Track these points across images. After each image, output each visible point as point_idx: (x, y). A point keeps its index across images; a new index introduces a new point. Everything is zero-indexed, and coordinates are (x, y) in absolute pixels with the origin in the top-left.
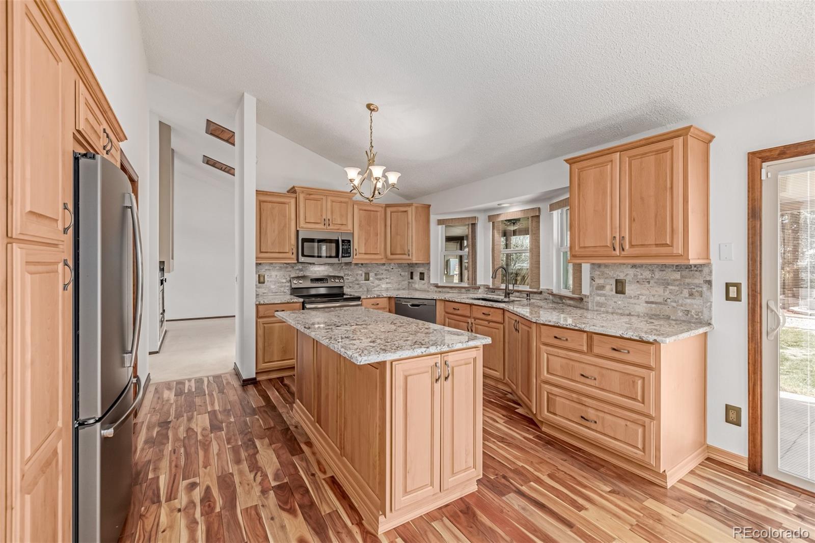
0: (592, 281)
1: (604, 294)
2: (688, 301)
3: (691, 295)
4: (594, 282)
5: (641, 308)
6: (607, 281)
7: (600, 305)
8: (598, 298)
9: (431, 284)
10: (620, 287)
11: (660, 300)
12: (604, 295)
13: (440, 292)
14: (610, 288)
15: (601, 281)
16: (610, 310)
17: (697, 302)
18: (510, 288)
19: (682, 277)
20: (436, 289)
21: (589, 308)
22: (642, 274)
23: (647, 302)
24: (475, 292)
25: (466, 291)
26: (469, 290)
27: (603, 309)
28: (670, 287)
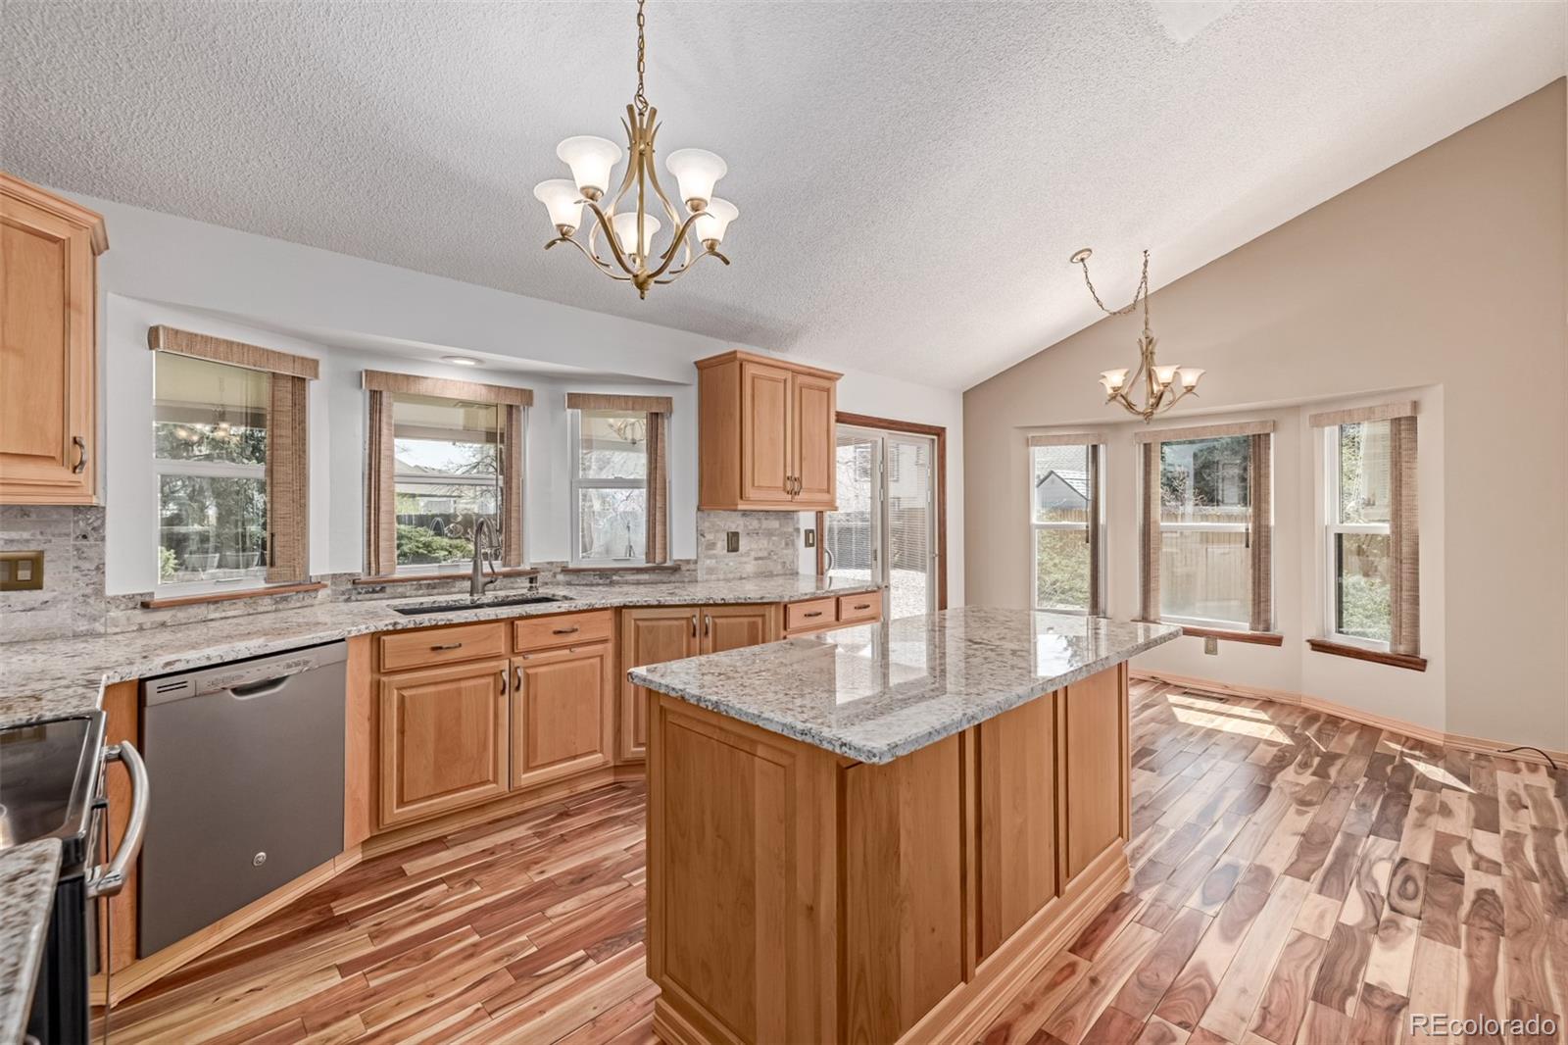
0: (700, 537)
1: (714, 555)
2: (785, 551)
3: (787, 544)
4: (703, 539)
5: (750, 567)
6: (718, 535)
7: (711, 571)
8: (708, 561)
9: (114, 601)
10: (733, 542)
11: (765, 554)
12: (715, 557)
13: (163, 624)
14: (722, 544)
15: (710, 537)
16: (721, 577)
17: (789, 551)
18: (485, 571)
19: (780, 525)
20: (140, 616)
21: (699, 579)
22: (751, 525)
23: (756, 559)
24: (308, 601)
25: (277, 602)
26: (285, 599)
27: (713, 577)
28: (774, 538)
